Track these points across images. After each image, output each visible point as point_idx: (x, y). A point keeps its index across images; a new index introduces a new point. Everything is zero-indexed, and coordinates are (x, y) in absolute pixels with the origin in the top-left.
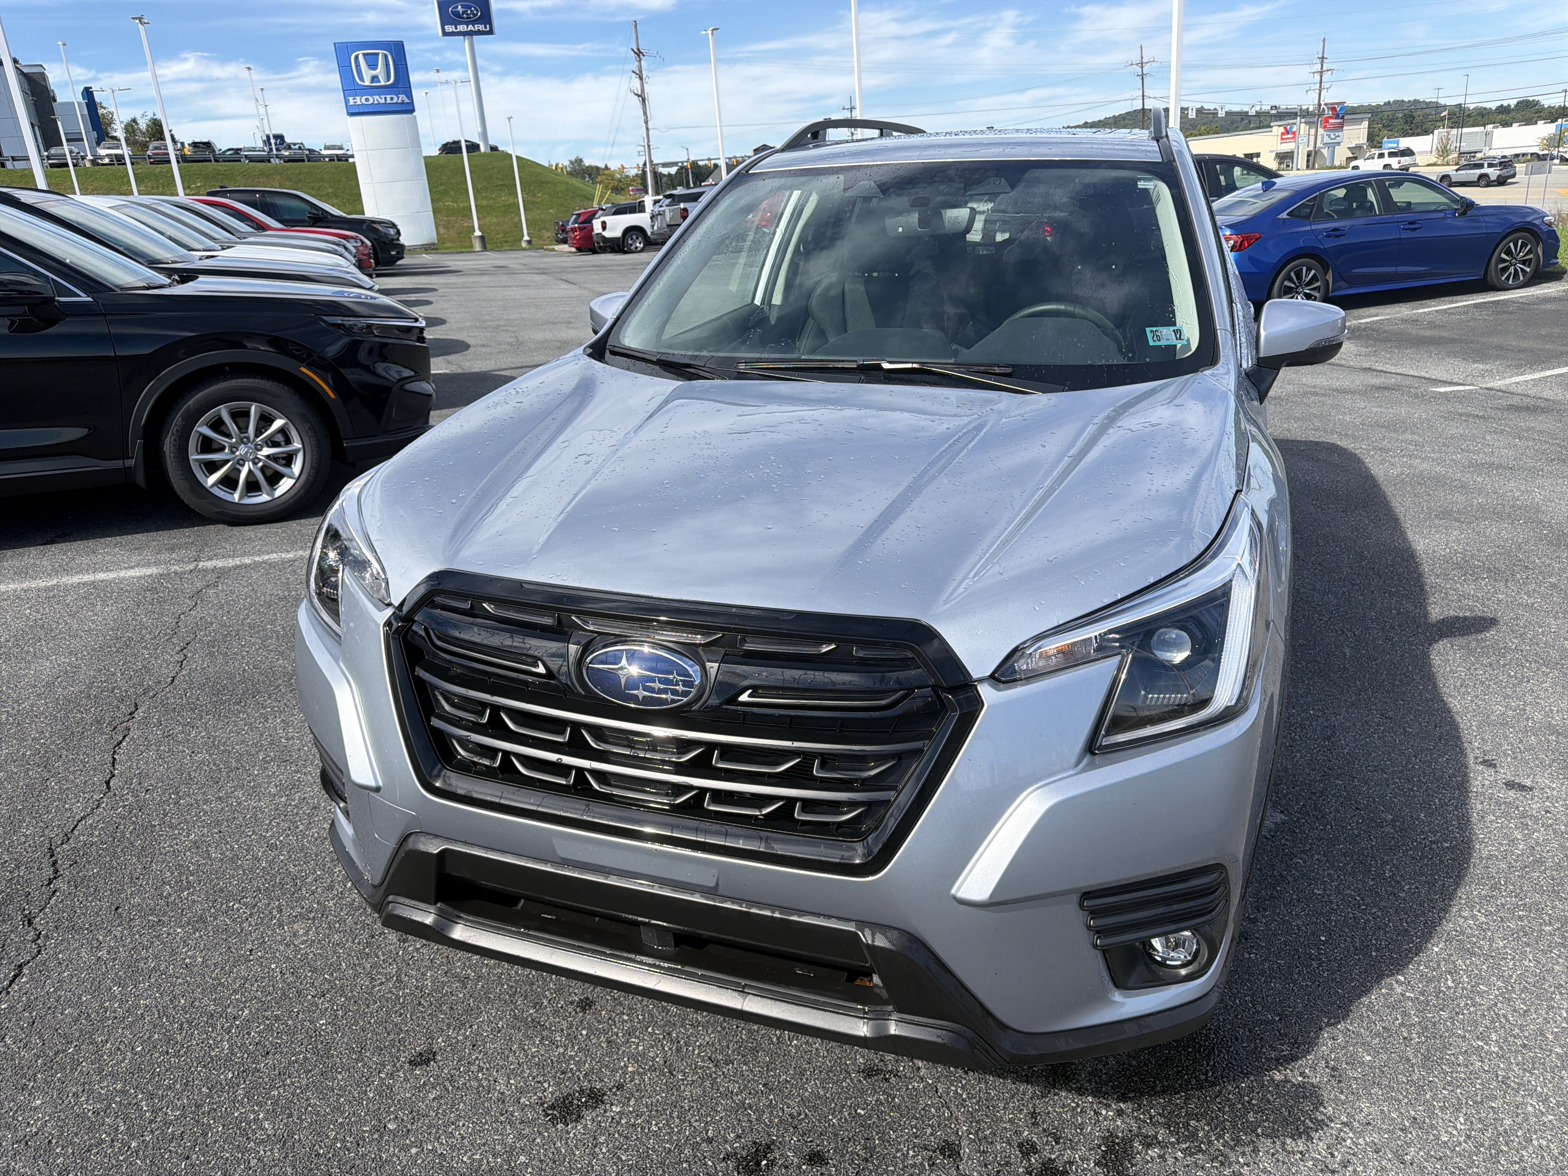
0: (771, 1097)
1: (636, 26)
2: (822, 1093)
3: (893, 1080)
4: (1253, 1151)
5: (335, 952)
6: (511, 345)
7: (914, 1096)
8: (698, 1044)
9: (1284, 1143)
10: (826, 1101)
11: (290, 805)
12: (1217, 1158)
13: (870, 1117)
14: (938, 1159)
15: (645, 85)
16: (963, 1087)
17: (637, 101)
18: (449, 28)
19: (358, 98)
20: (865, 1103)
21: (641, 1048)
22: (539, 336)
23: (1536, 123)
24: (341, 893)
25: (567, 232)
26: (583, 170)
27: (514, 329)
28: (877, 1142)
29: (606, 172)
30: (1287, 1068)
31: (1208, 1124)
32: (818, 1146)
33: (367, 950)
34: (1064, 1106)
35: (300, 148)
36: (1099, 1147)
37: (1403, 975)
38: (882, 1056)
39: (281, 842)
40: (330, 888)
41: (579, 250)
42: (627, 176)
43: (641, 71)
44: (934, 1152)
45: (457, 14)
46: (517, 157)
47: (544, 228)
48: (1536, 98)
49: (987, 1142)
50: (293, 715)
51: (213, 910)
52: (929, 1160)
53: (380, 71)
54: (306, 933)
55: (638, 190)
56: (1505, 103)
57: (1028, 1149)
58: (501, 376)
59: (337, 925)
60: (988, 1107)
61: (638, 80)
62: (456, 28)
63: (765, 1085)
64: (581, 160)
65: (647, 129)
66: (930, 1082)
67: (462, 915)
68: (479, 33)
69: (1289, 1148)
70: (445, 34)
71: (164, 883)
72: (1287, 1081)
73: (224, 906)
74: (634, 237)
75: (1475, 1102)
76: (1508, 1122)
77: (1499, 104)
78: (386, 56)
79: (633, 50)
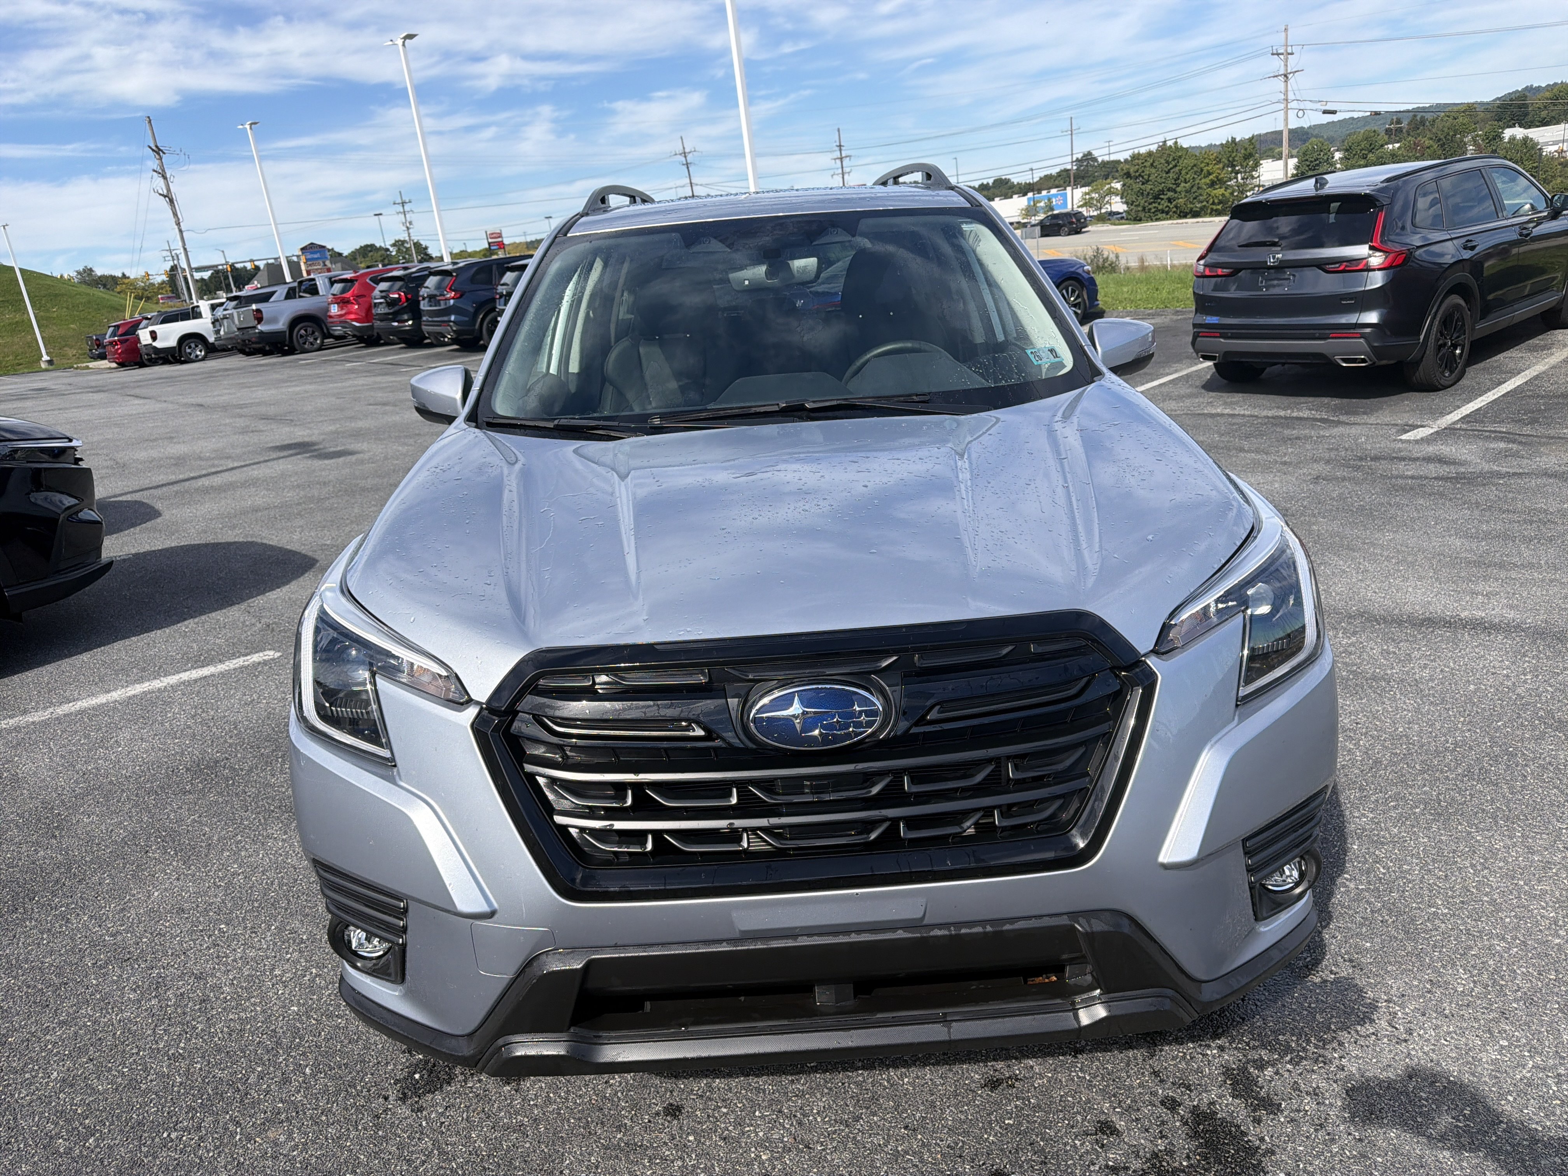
0: (919, 1137)
1: (150, 122)
2: (963, 1117)
3: (1017, 1084)
4: (1339, 1044)
5: (342, 1148)
6: (112, 468)
7: (1045, 1092)
8: (815, 1111)
9: (1357, 1031)
10: (972, 1123)
11: (167, 1005)
12: (1317, 1059)
13: (1021, 1124)
14: (1104, 1139)
15: (170, 184)
16: (1081, 1070)
17: (164, 203)
20: (1007, 1113)
21: (761, 1134)
22: (142, 455)
23: (1011, 197)
24: (304, 1082)
25: (104, 347)
26: (96, 280)
27: (105, 451)
28: (1042, 1143)
29: (126, 281)
30: (1318, 972)
31: (1293, 1035)
32: (993, 1165)
33: (380, 1133)
34: (1174, 1058)
36: (1225, 1082)
37: (1347, 873)
38: (992, 1066)
39: (183, 1048)
40: (286, 1081)
41: (122, 365)
42: (153, 284)
43: (163, 170)
44: (1096, 1134)
46: (21, 269)
47: (66, 345)
48: (1008, 177)
49: (1134, 1110)
50: (101, 908)
51: (145, 1149)
52: (1097, 1144)
54: (290, 1137)
55: (169, 298)
56: (985, 182)
57: (1172, 1104)
58: (121, 502)
59: (324, 1118)
60: (1114, 1080)
61: (161, 180)
63: (906, 1128)
64: (91, 270)
65: (181, 231)
66: (1050, 1075)
67: (601, 1034)
69: (1362, 1033)
71: (51, 1138)
72: (1325, 981)
73: (157, 1140)
74: (193, 345)
75: (1461, 955)
76: (1491, 962)
77: (980, 182)
79: (150, 147)
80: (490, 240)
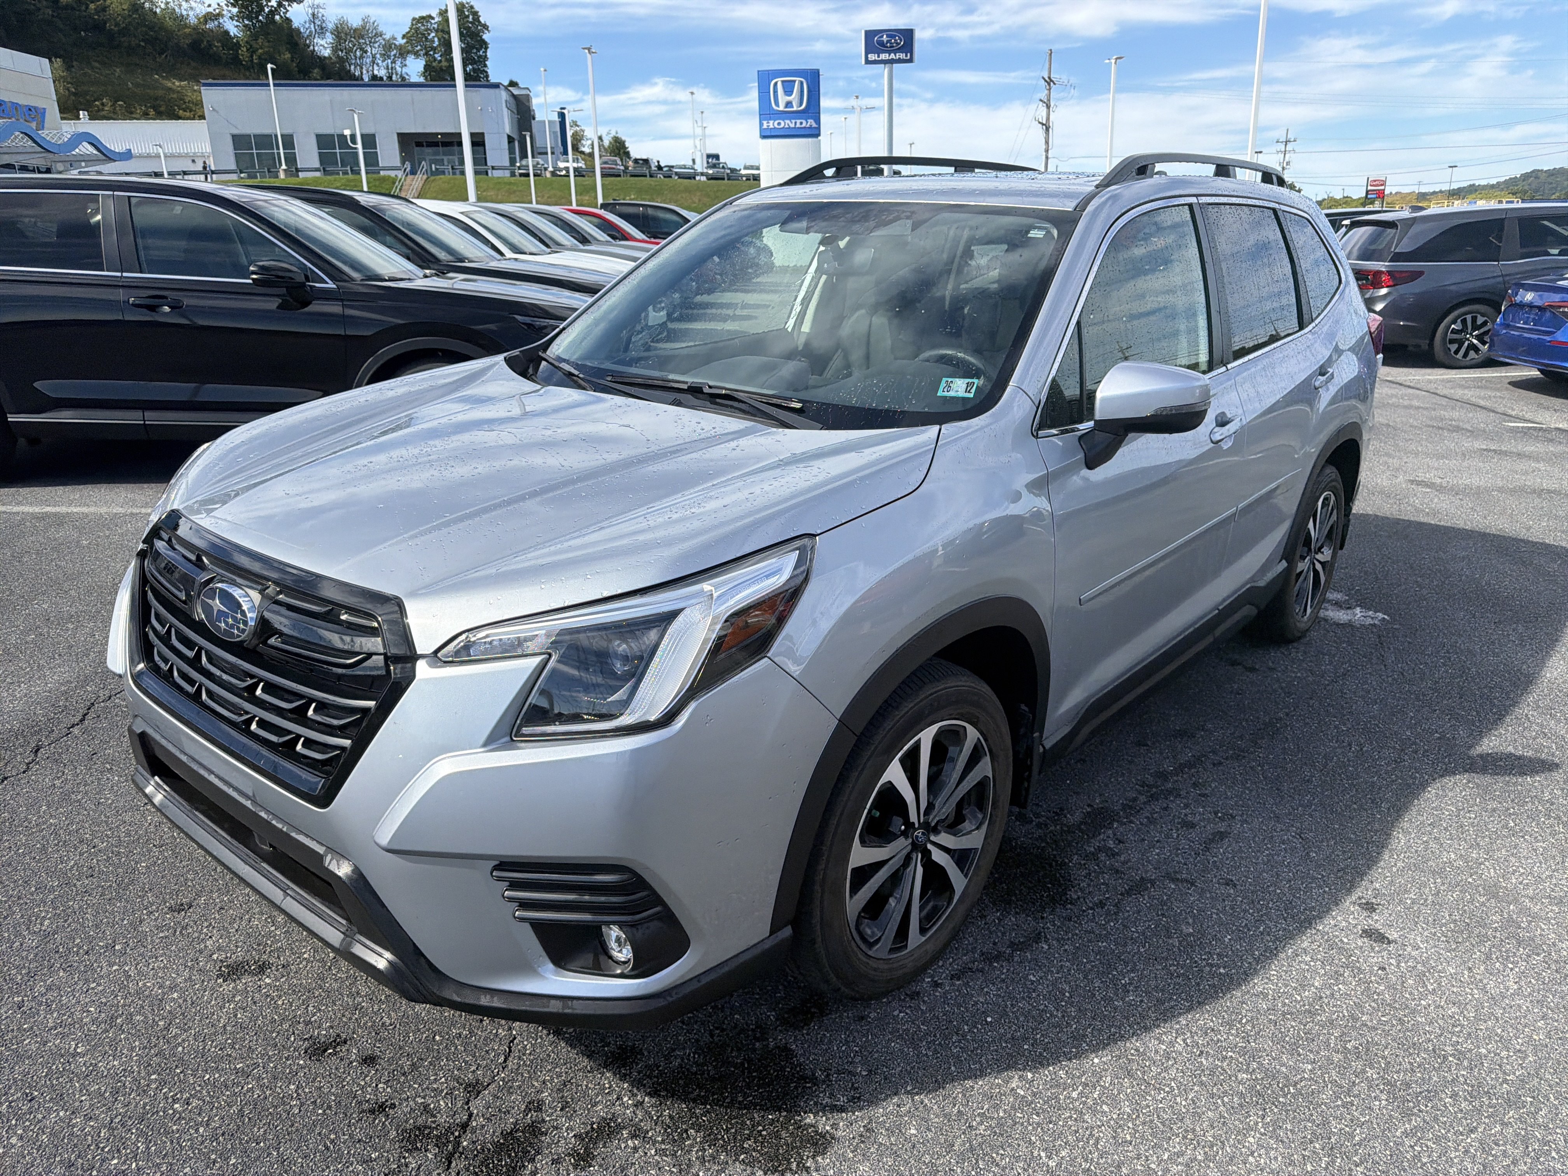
1: (1051, 53)
15: (1051, 113)
16: (534, 1044)
17: (1040, 131)
18: (872, 57)
19: (771, 122)
35: (723, 167)
43: (1049, 100)
45: (881, 44)
49: (508, 1091)
53: (794, 97)
60: (537, 1066)
61: (1045, 109)
62: (879, 57)
65: (1047, 158)
68: (900, 61)
70: (868, 62)
78: (802, 83)
79: (1043, 78)
80: (1370, 188)
